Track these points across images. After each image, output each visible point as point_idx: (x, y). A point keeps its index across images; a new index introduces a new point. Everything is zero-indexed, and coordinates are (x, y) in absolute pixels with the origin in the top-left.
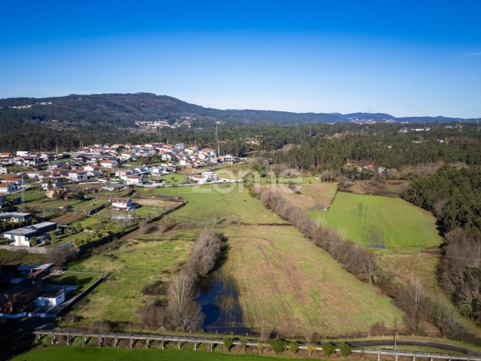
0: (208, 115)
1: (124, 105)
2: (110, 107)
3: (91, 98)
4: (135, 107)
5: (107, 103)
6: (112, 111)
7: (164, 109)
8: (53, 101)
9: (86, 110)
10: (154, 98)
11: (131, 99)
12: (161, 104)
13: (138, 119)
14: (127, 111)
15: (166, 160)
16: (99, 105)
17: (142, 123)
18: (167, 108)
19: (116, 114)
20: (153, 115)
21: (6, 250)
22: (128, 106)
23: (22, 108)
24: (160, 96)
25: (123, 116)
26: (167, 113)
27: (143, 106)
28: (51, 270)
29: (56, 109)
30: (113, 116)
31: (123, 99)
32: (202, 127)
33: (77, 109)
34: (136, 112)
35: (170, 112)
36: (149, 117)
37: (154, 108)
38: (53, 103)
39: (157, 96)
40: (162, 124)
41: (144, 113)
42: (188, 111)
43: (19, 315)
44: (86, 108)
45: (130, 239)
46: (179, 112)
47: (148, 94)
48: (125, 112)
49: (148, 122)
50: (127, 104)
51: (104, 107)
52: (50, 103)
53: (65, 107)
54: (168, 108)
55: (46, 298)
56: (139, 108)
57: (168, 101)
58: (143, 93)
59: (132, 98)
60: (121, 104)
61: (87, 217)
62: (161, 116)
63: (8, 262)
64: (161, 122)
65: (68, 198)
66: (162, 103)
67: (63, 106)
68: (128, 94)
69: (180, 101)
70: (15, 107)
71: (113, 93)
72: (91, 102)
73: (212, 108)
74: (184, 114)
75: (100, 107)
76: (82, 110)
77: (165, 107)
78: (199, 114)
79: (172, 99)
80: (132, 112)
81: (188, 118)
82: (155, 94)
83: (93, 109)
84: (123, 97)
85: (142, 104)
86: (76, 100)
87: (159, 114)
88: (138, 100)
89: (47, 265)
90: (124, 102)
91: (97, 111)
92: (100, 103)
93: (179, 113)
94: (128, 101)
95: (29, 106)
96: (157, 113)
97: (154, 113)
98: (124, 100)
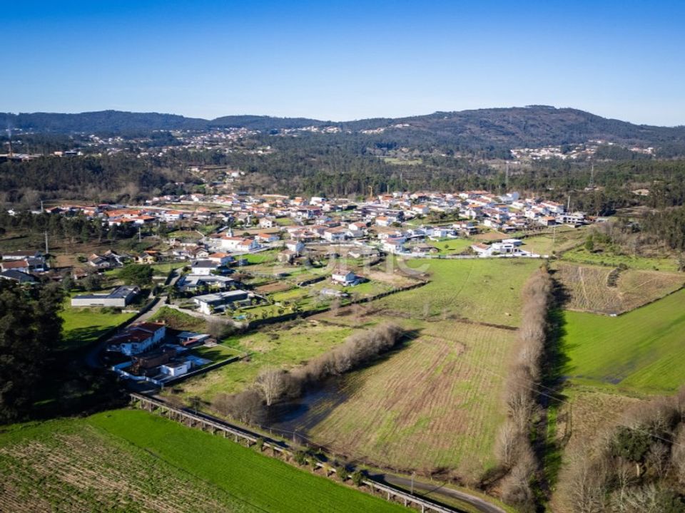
0: (637, 137)
1: (504, 124)
2: (483, 129)
3: (461, 117)
4: (519, 127)
5: (481, 122)
6: (487, 134)
7: (564, 128)
8: (411, 122)
9: (450, 133)
10: (552, 113)
11: (516, 116)
12: (560, 122)
13: (520, 145)
14: (507, 134)
15: (468, 218)
16: (468, 126)
17: (522, 151)
18: (568, 127)
19: (490, 137)
20: (544, 139)
21: (188, 315)
22: (510, 126)
23: (373, 133)
24: (561, 109)
25: (500, 141)
26: (567, 135)
27: (532, 126)
28: (205, 341)
29: (413, 133)
30: (486, 141)
31: (504, 116)
32: (611, 158)
33: (439, 133)
34: (520, 134)
35: (572, 133)
36: (539, 142)
37: (548, 128)
38: (411, 124)
39: (556, 109)
40: (552, 152)
41: (532, 135)
42: (602, 131)
43: (140, 378)
44: (450, 131)
45: (313, 320)
46: (587, 132)
47: (542, 107)
48: (504, 134)
49: (532, 150)
50: (509, 123)
51: (475, 128)
52: (407, 125)
53: (424, 130)
54: (571, 127)
55: (167, 367)
56: (525, 128)
57: (573, 117)
58: (535, 106)
59: (517, 114)
60: (501, 124)
61: (295, 288)
62: (557, 140)
63: (182, 326)
64: (553, 149)
65: (298, 263)
66: (562, 121)
67: (422, 129)
68: (514, 109)
69: (592, 115)
70: (366, 132)
71: (492, 107)
72: (458, 122)
73: (648, 124)
74: (595, 135)
75: (470, 129)
76: (446, 134)
77: (565, 125)
78: (620, 136)
79: (579, 113)
80: (513, 134)
81: (599, 142)
82: (553, 107)
83: (460, 133)
84: (505, 113)
85: (531, 122)
86: (440, 120)
87: (554, 137)
88: (526, 116)
89: (204, 336)
90: (504, 121)
91: (464, 135)
92: (471, 123)
93: (587, 135)
94: (511, 120)
95: (382, 130)
96: (551, 135)
97: (547, 134)
98: (505, 118)
